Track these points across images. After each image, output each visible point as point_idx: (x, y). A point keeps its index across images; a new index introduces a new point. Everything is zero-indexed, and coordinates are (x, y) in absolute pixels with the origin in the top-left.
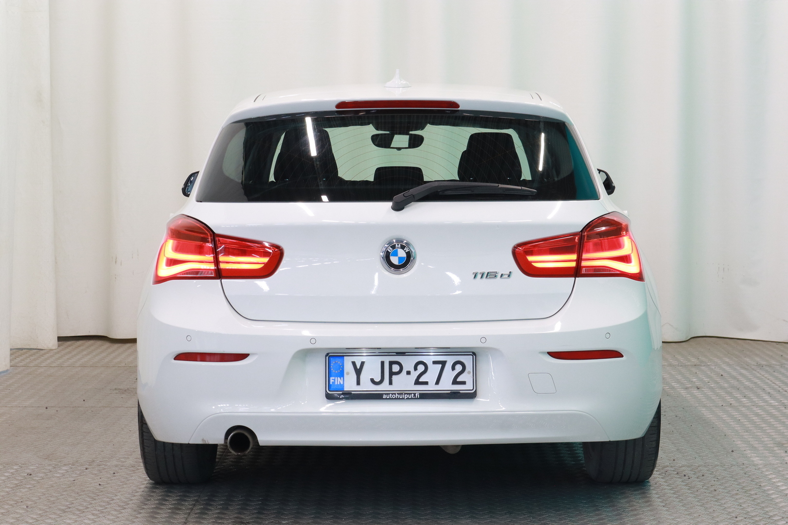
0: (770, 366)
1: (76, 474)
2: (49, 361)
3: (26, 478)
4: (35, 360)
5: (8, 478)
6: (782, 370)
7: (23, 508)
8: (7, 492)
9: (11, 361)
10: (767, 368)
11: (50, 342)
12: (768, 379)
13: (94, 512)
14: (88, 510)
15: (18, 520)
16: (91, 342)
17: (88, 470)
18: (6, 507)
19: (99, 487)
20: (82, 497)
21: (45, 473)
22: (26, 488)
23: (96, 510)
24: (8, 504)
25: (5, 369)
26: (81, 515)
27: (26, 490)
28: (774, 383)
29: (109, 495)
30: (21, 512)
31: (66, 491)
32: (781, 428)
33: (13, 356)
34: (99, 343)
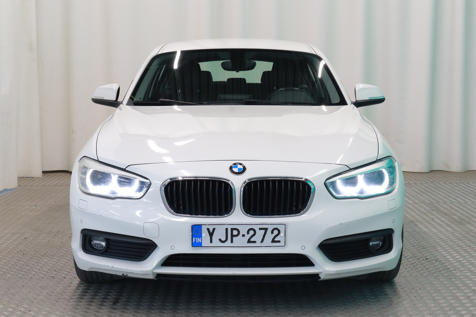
0: (409, 184)
1: (50, 237)
2: (37, 183)
3: (23, 240)
4: (30, 183)
5: (14, 240)
6: (416, 186)
7: (22, 255)
8: (13, 247)
9: (18, 183)
10: (408, 185)
11: (39, 174)
12: (408, 190)
13: (59, 256)
14: (55, 255)
15: (19, 261)
16: (60, 174)
17: (56, 236)
18: (13, 254)
19: (62, 244)
20: (53, 248)
21: (34, 237)
22: (23, 245)
23: (60, 255)
24: (13, 253)
25: (15, 187)
26: (52, 257)
27: (23, 246)
28: (411, 192)
29: (67, 248)
30: (20, 256)
31: (44, 246)
32: (414, 214)
33: (19, 181)
34: (64, 174)
